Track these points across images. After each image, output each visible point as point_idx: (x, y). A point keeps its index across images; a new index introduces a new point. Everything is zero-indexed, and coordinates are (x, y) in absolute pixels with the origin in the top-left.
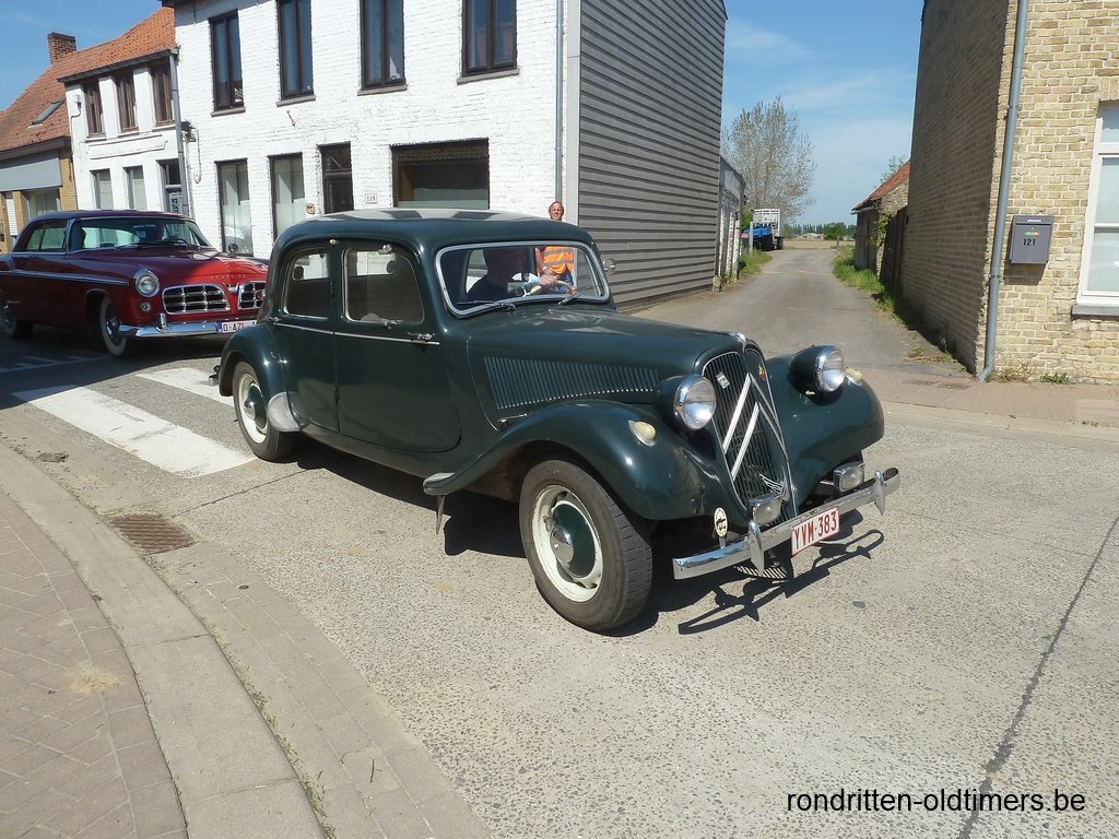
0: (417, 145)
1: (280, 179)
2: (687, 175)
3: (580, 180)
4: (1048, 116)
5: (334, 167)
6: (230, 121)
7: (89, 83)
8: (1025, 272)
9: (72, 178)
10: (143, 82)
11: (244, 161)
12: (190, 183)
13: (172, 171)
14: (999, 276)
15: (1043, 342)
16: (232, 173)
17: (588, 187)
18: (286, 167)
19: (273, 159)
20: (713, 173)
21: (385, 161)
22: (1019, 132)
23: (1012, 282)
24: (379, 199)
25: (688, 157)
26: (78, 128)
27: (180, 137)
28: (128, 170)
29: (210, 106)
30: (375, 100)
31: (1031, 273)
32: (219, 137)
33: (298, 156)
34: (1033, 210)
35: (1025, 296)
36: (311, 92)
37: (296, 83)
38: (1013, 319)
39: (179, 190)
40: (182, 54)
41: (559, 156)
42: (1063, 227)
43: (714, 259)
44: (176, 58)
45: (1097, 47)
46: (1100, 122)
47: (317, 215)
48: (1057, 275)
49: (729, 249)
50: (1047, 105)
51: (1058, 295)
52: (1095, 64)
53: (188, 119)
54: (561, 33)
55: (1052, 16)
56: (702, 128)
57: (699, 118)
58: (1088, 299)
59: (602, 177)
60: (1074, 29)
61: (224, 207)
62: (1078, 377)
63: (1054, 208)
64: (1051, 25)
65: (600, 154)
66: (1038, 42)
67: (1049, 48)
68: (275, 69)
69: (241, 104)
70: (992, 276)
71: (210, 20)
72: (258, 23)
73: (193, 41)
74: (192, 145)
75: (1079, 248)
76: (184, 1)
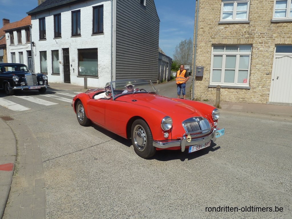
0: (83, 49)
1: (54, 56)
2: (148, 57)
3: (116, 58)
4: (202, 46)
5: (66, 53)
6: (43, 42)
7: (11, 32)
8: (199, 78)
9: (6, 54)
10: (23, 32)
11: (46, 51)
12: (34, 56)
13: (30, 53)
14: (194, 79)
15: (203, 93)
16: (43, 54)
17: (118, 59)
18: (55, 53)
19: (52, 51)
21: (76, 52)
22: (197, 50)
23: (197, 80)
24: (75, 61)
26: (8, 42)
27: (31, 45)
28: (19, 52)
29: (39, 38)
30: (74, 39)
31: (201, 78)
32: (40, 46)
33: (58, 51)
34: (200, 65)
35: (199, 83)
36: (61, 36)
37: (58, 34)
38: (197, 88)
39: (31, 58)
40: (33, 26)
41: (112, 52)
42: (206, 69)
43: (157, 76)
44: (31, 27)
45: (211, 33)
46: (213, 48)
47: (61, 64)
48: (205, 79)
49: (164, 74)
50: (202, 44)
51: (206, 83)
52: (211, 36)
53: (34, 41)
54: (112, 26)
55: (202, 26)
56: (153, 46)
57: (152, 44)
58: (212, 84)
59: (123, 57)
60: (207, 29)
61: (41, 62)
62: (210, 100)
63: (204, 65)
64: (202, 28)
65: (122, 52)
66: (200, 32)
67: (202, 33)
68: (53, 31)
69: (46, 38)
70: (193, 79)
71: (39, 19)
72: (50, 20)
73: (35, 23)
74: (34, 47)
75: (209, 73)
76: (33, 14)
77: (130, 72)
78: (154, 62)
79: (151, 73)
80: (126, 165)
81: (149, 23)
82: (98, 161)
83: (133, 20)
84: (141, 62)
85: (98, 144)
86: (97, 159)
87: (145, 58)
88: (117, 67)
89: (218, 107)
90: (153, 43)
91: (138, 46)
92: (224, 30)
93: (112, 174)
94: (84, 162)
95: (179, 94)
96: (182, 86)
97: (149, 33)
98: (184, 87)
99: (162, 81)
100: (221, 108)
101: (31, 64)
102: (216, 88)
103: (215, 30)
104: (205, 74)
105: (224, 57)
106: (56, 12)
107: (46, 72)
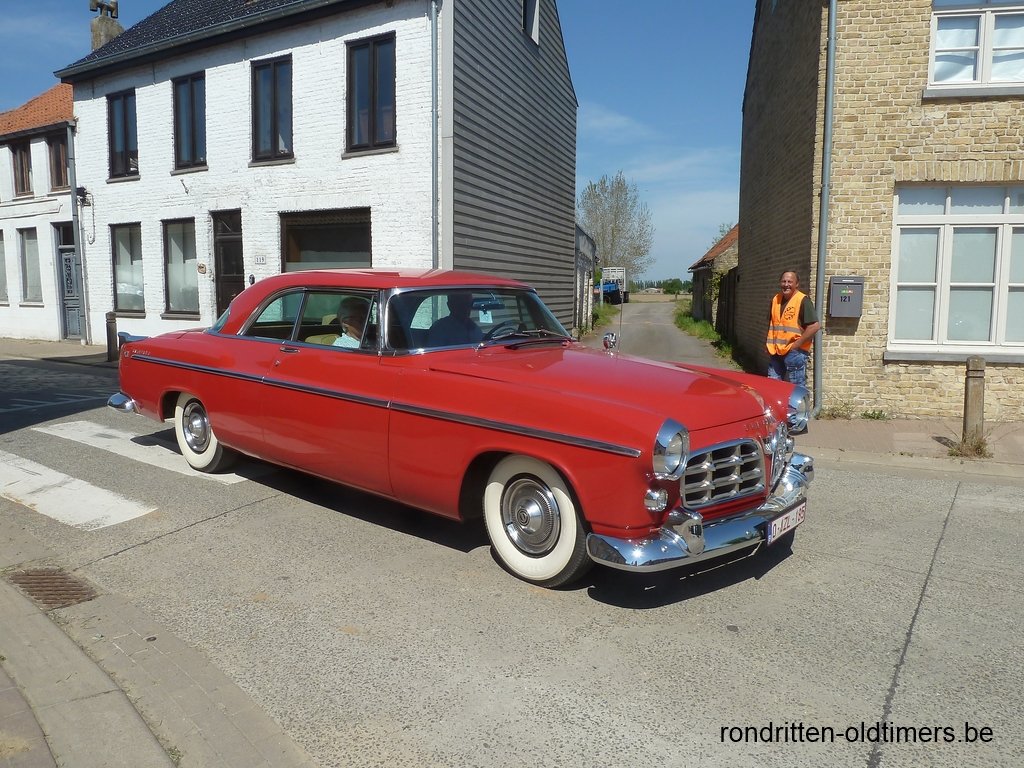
0: (304, 212)
1: (173, 242)
2: (547, 239)
3: (455, 245)
4: (854, 194)
5: (225, 230)
6: (124, 187)
8: (844, 325)
10: (39, 150)
11: (138, 225)
12: (84, 244)
13: (66, 233)
15: (861, 384)
16: (126, 237)
17: (462, 251)
18: (178, 231)
19: (166, 223)
20: (570, 238)
21: (274, 226)
22: (831, 207)
23: (833, 333)
24: (268, 260)
25: (548, 224)
27: (75, 202)
28: (21, 231)
29: (106, 174)
30: (264, 172)
31: (849, 325)
32: (113, 203)
33: (191, 220)
34: (847, 272)
35: (844, 345)
36: (204, 163)
37: (190, 153)
38: (835, 365)
39: (73, 250)
40: (80, 126)
41: (435, 224)
42: (872, 286)
43: (573, 312)
44: (73, 129)
45: (891, 138)
46: (896, 198)
47: (207, 275)
48: (870, 326)
49: (585, 304)
50: (853, 184)
51: (871, 344)
53: (84, 185)
54: (435, 117)
55: (853, 112)
58: (897, 346)
59: (473, 243)
60: (871, 122)
61: (117, 266)
62: (892, 413)
63: (863, 270)
64: (852, 119)
66: (844, 132)
67: (852, 138)
68: (170, 142)
69: (136, 173)
71: (108, 96)
72: (154, 103)
73: (91, 116)
74: (87, 210)
75: (886, 304)
76: (83, 78)
92: (946, 124)
101: (69, 275)
103: (909, 126)
104: (867, 307)
105: (947, 233)
106: (186, 68)
107: (136, 308)
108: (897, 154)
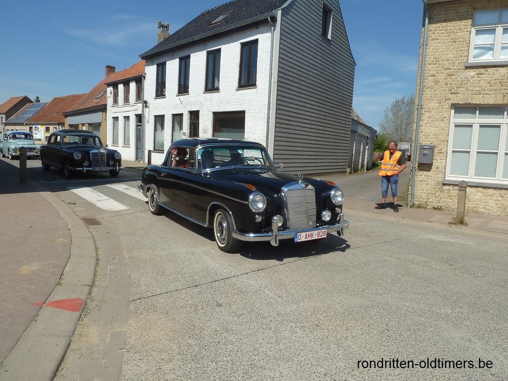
0: (222, 112)
1: (176, 123)
2: (333, 126)
3: (276, 127)
4: (433, 109)
5: (194, 119)
6: (160, 101)
7: (115, 85)
8: (426, 166)
9: (106, 119)
10: (133, 86)
11: (164, 116)
12: (145, 123)
13: (139, 118)
14: (415, 168)
15: (433, 194)
16: (159, 120)
17: (278, 129)
18: (177, 118)
19: (173, 115)
20: (347, 126)
21: (211, 117)
22: (422, 114)
23: (421, 170)
25: (333, 119)
26: (110, 101)
27: (143, 106)
28: (125, 117)
29: (154, 95)
30: (209, 95)
31: (428, 167)
32: (157, 107)
33: (181, 115)
34: (428, 143)
35: (425, 176)
36: (188, 92)
37: (183, 89)
38: (421, 184)
39: (141, 125)
40: (147, 76)
41: (268, 118)
42: (439, 150)
43: (348, 161)
44: (144, 77)
45: (450, 84)
46: (453, 111)
48: (437, 168)
49: (361, 158)
50: (432, 104)
51: (437, 176)
52: (450, 90)
53: (146, 100)
54: (271, 74)
55: (434, 72)
56: (341, 108)
57: (339, 104)
58: (450, 178)
59: (287, 126)
60: (442, 77)
61: (156, 132)
62: (446, 208)
63: (435, 143)
64: (433, 76)
65: (286, 117)
66: (429, 81)
67: (433, 84)
68: (177, 83)
69: (165, 95)
70: (413, 168)
71: (157, 65)
72: (173, 66)
73: (151, 72)
74: (147, 109)
75: (445, 158)
76: (149, 58)
77: (299, 153)
78: (342, 135)
79: (336, 154)
80: (271, 321)
81: (336, 68)
82: (222, 309)
83: (307, 64)
84: (320, 135)
85: (227, 278)
86: (220, 305)
87: (327, 129)
88: (277, 143)
89: (462, 222)
90: (343, 102)
91: (315, 107)
92: (476, 78)
93: (242, 337)
94: (199, 308)
95: (385, 194)
96: (392, 179)
97: (335, 85)
98: (396, 182)
99: (356, 170)
100: (466, 225)
101: (140, 135)
102: (457, 185)
103: (459, 79)
104: (436, 159)
105: (476, 128)
106: (183, 54)
107: (161, 149)
108: (453, 91)
